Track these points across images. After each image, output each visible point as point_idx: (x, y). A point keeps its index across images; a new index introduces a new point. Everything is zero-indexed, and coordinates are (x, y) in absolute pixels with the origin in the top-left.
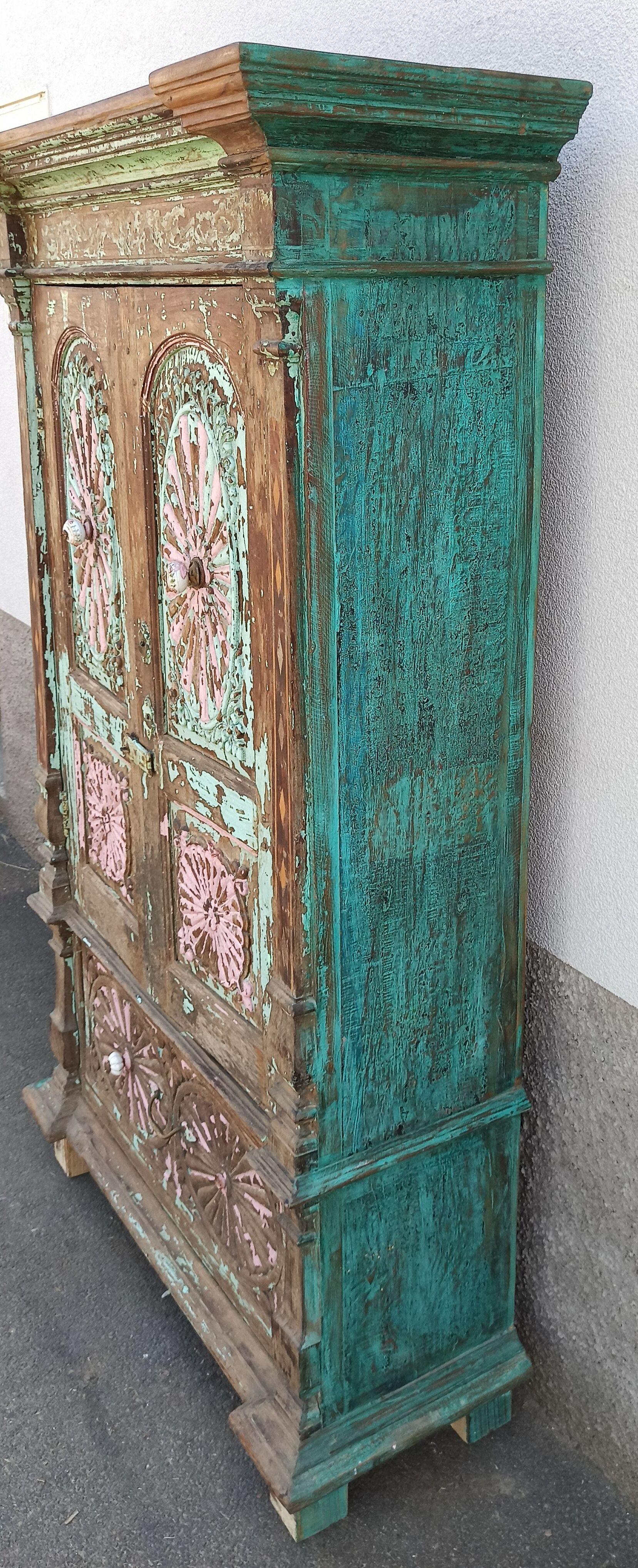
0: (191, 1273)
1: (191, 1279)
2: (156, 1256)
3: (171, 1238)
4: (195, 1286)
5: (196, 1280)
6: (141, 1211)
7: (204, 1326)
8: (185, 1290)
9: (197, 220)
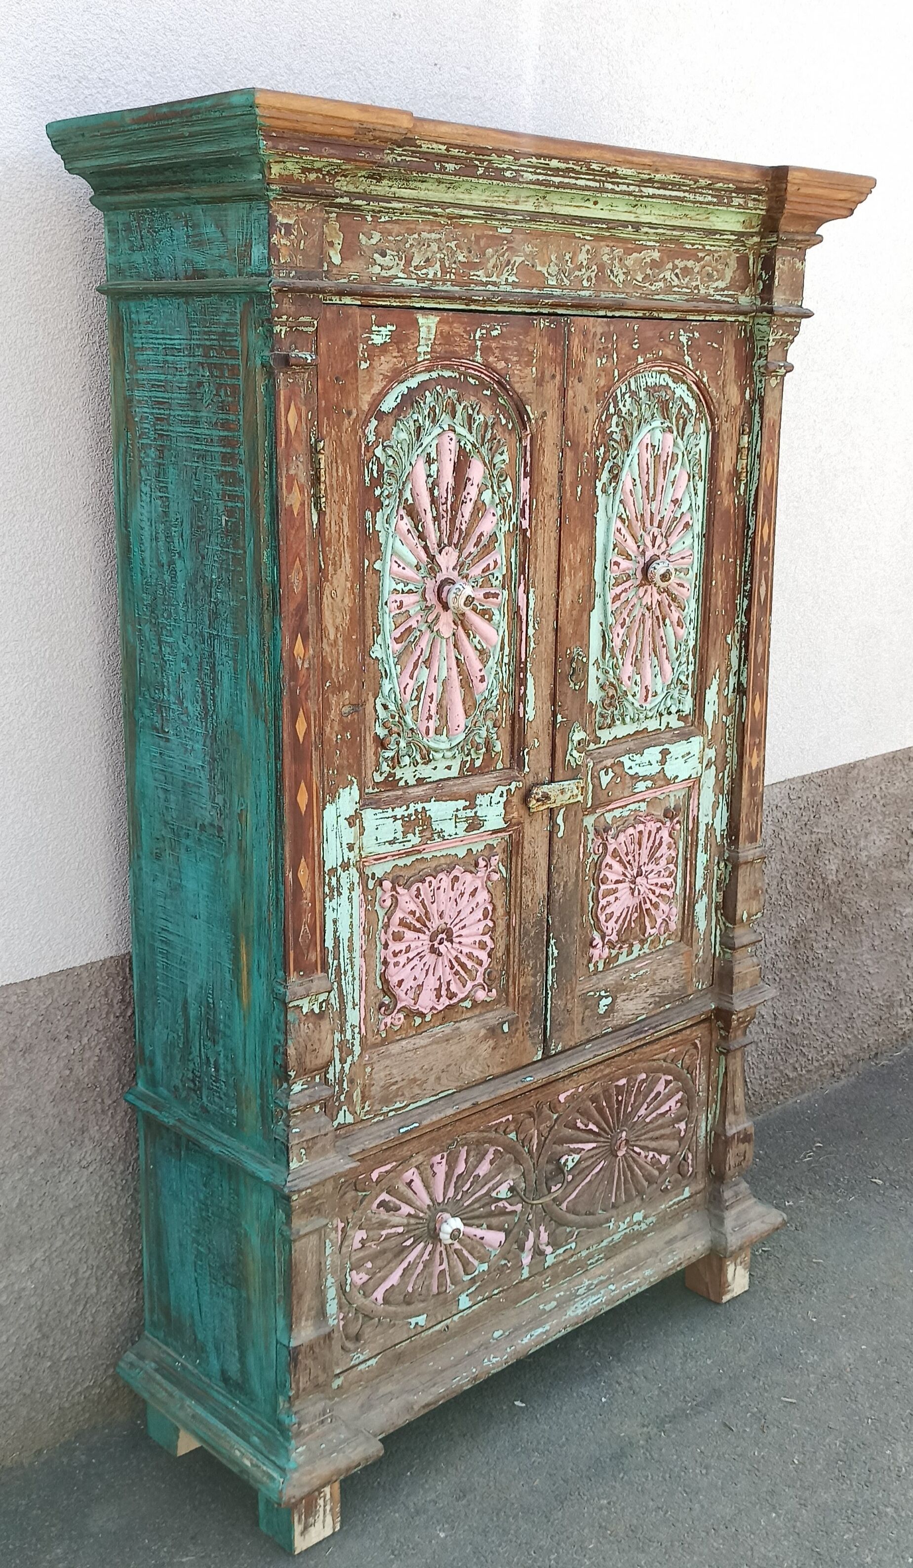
0: (595, 1282)
1: (602, 1282)
2: (572, 1314)
3: (555, 1299)
4: (609, 1278)
5: (602, 1278)
6: (517, 1331)
7: (647, 1273)
8: (612, 1287)
9: (675, 267)
